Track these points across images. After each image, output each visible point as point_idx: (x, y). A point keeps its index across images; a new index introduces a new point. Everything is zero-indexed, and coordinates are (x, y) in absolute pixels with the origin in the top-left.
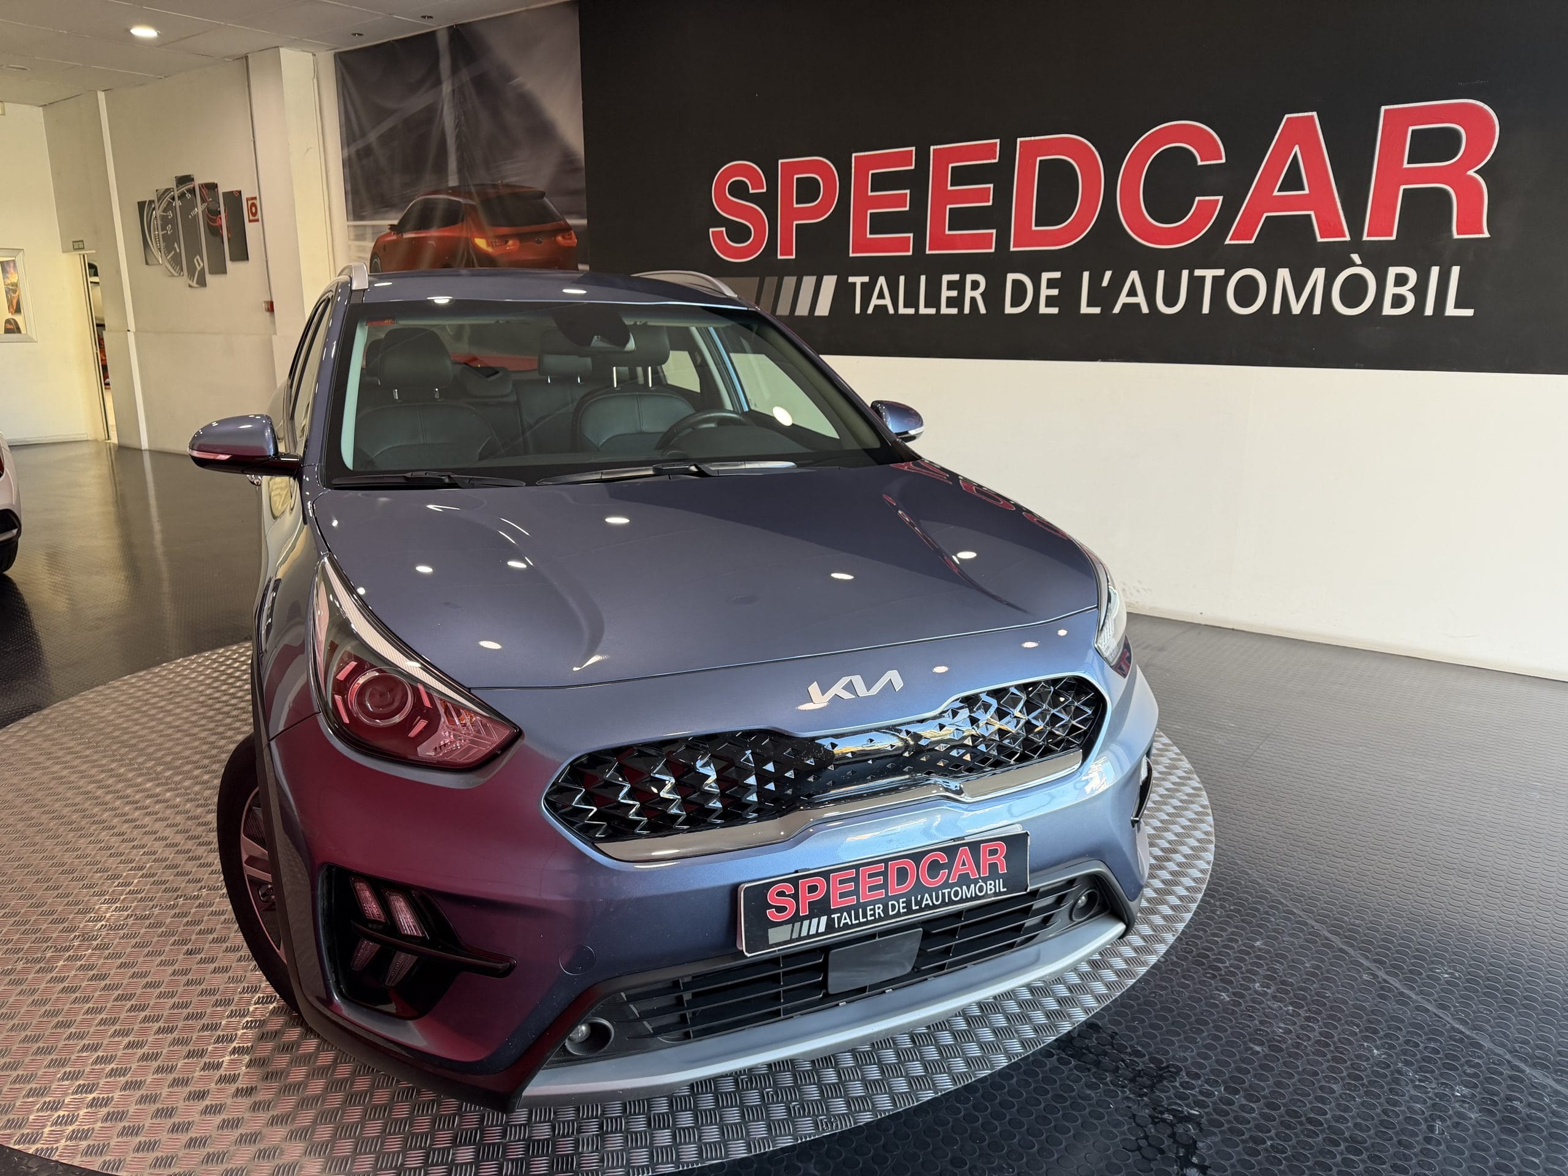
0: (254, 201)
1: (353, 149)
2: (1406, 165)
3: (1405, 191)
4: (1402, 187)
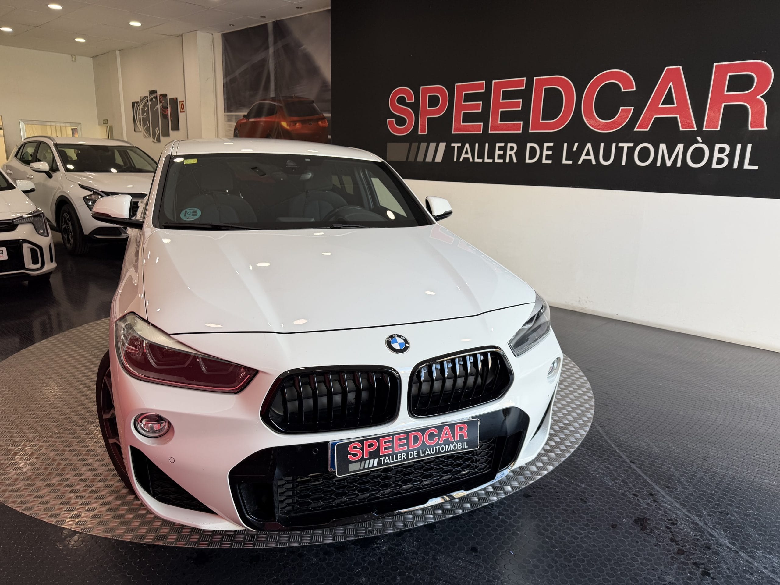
0: (183, 103)
1: (229, 78)
2: (726, 93)
3: (725, 105)
4: (724, 104)
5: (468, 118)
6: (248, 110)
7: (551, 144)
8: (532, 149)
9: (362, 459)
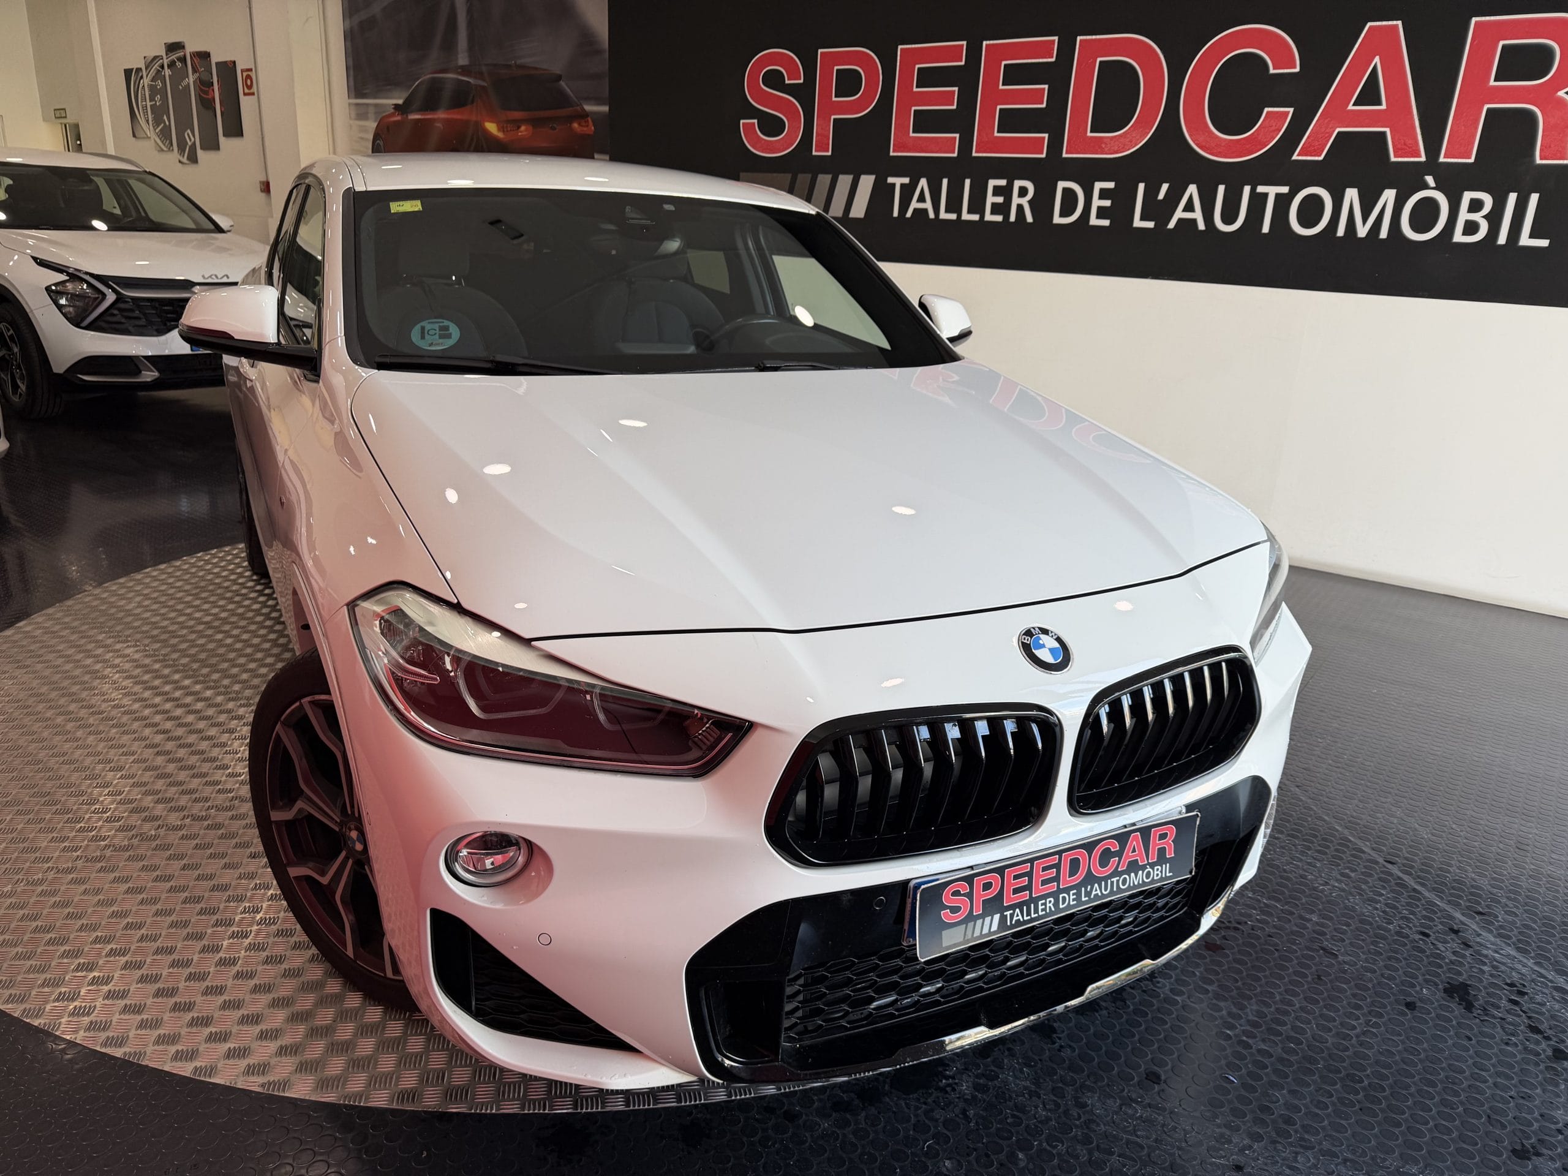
0: (249, 73)
1: (356, 20)
2: (1492, 83)
3: (1489, 110)
4: (1486, 107)
5: (925, 121)
6: (405, 95)
7: (1111, 185)
8: (1069, 194)
9: (970, 918)
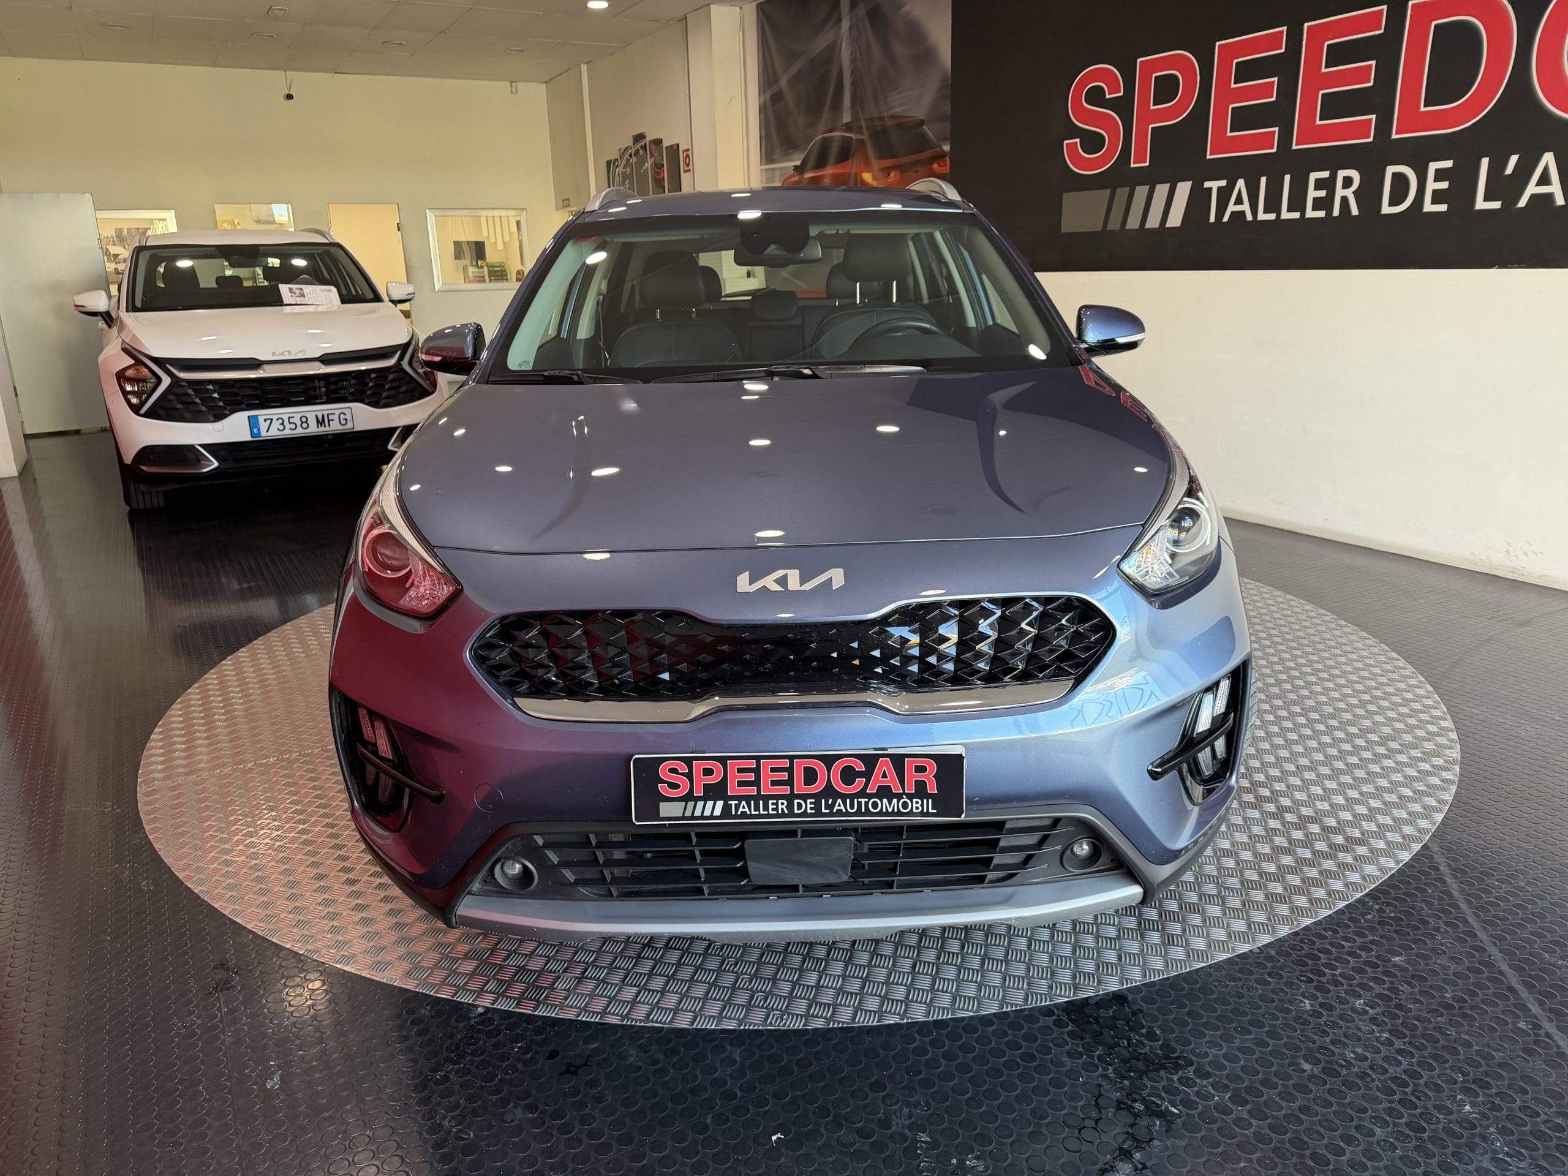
0: (687, 153)
1: (768, 94)
5: (1244, 119)
6: (802, 156)
7: (1449, 164)
8: (1400, 180)
